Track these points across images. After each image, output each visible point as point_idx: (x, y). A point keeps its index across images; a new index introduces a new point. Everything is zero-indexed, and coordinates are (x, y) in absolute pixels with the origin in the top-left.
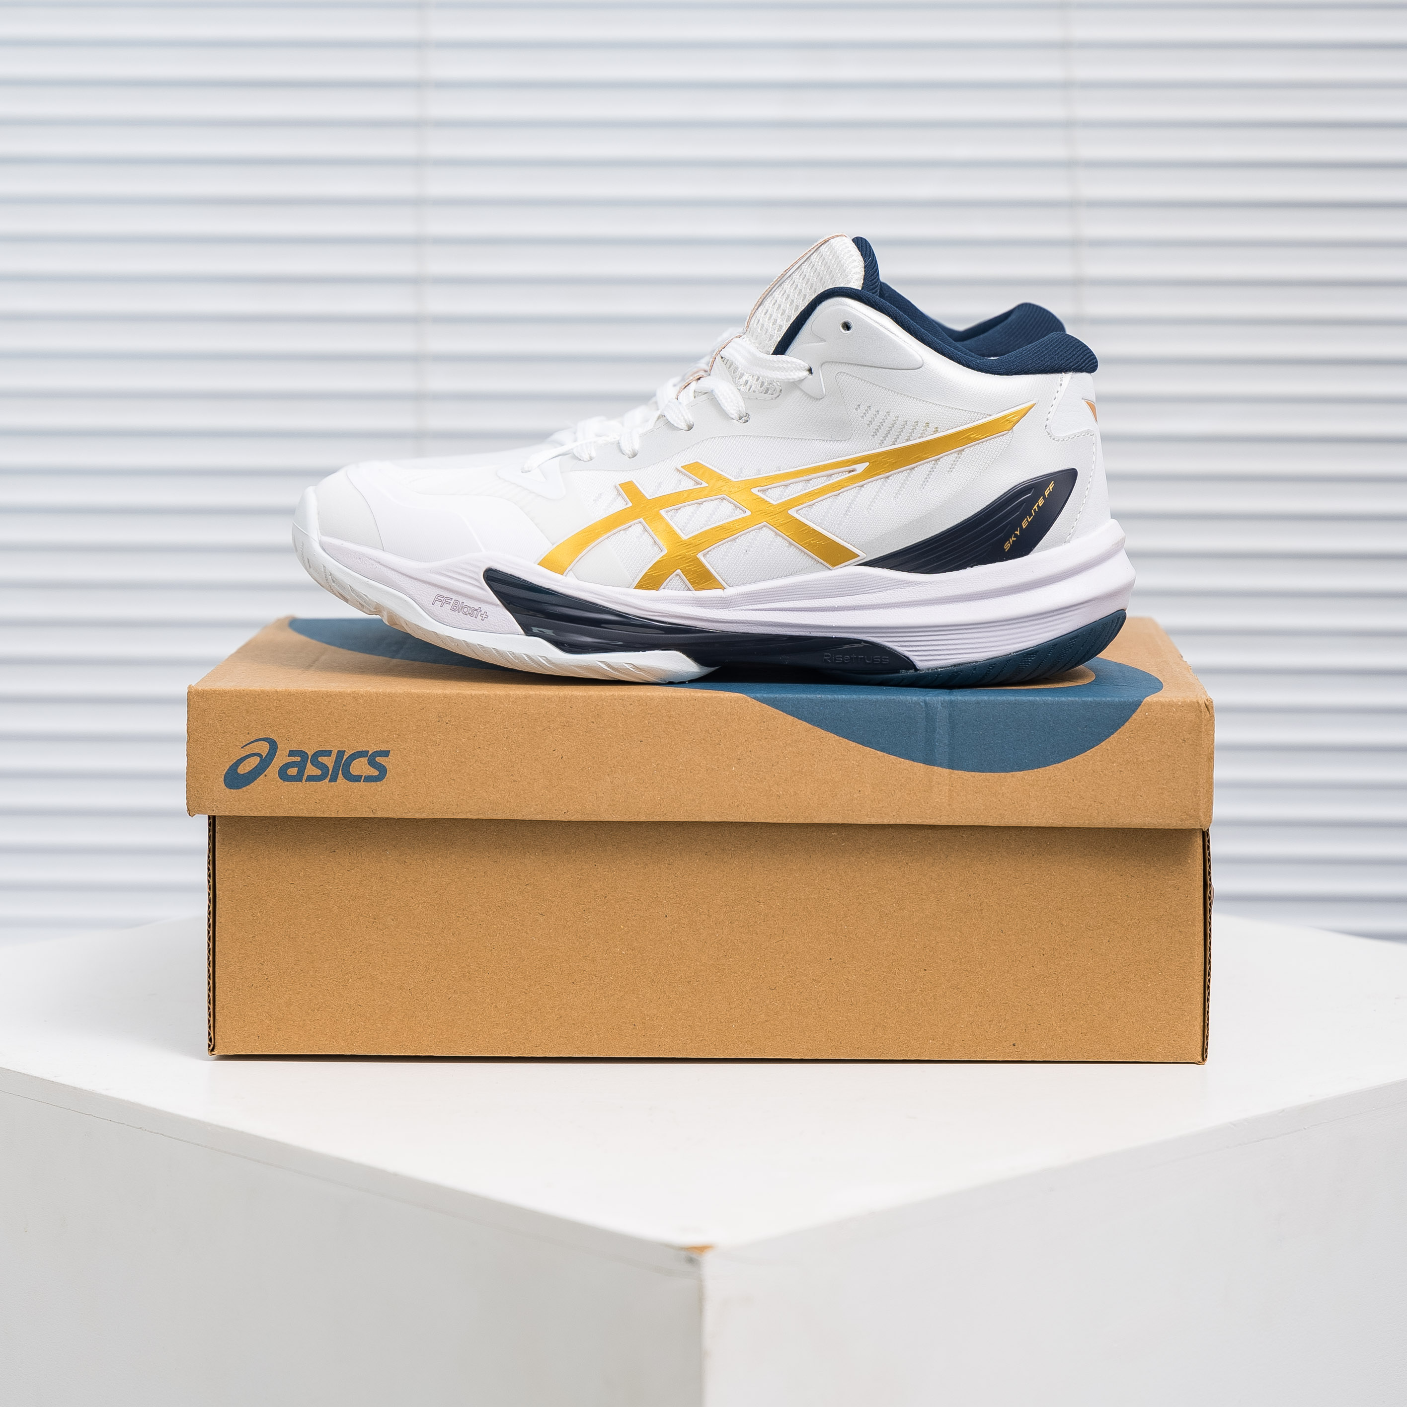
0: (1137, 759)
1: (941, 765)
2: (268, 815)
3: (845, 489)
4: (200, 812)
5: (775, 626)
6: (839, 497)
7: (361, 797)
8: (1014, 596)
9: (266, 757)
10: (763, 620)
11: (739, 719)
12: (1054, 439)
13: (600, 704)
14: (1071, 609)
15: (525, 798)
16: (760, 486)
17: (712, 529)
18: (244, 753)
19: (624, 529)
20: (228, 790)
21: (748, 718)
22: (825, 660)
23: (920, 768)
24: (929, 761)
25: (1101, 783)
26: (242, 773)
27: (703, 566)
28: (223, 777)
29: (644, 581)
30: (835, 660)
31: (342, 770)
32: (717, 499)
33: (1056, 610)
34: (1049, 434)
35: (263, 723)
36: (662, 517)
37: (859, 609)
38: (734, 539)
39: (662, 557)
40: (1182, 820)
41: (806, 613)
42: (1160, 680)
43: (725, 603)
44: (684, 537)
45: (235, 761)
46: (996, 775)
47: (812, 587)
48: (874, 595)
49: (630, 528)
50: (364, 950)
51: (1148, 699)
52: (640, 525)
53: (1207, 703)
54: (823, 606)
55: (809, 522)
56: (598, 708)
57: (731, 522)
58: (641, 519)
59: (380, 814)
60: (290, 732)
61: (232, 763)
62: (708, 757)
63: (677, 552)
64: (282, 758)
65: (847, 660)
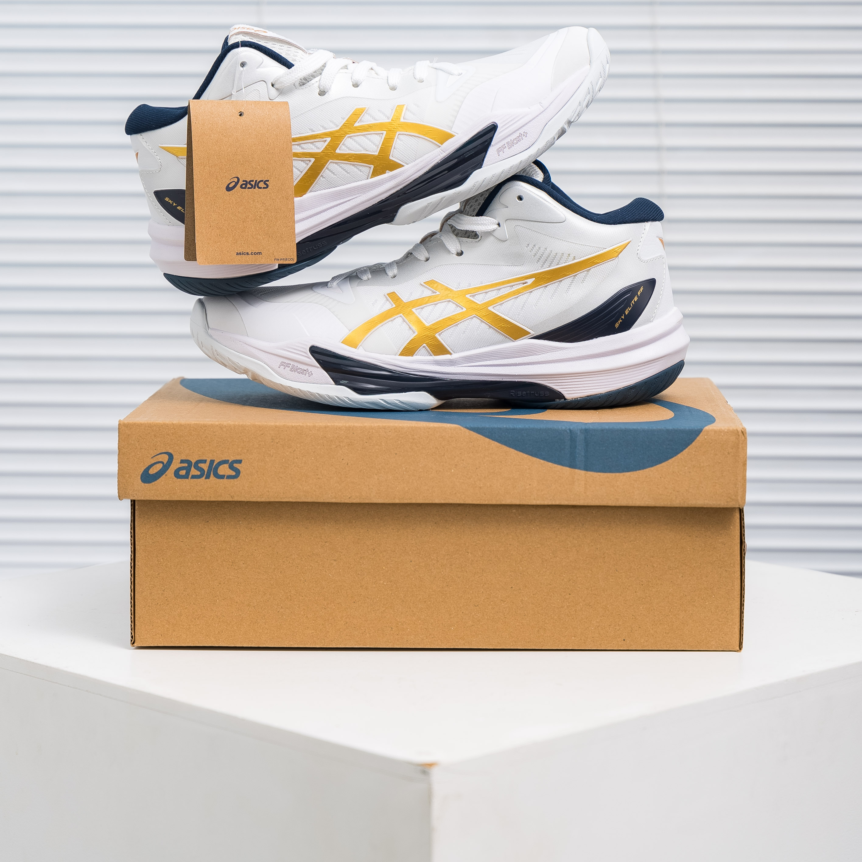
0: (700, 465)
1: (579, 468)
2: (168, 499)
3: (521, 294)
4: (126, 497)
5: (482, 375)
6: (518, 299)
7: (224, 488)
8: (622, 354)
9: (166, 463)
10: (475, 372)
11: (456, 441)
12: (642, 261)
13: (371, 431)
14: (655, 361)
15: (325, 489)
16: (471, 293)
17: (443, 319)
18: (153, 461)
19: (391, 321)
20: (143, 484)
21: (462, 440)
22: (511, 395)
23: (567, 470)
24: (572, 465)
25: (678, 479)
26: (152, 473)
27: (439, 341)
28: (140, 476)
29: (404, 351)
30: (517, 394)
31: (213, 472)
32: (445, 302)
33: (647, 362)
34: (639, 258)
35: (164, 443)
36: (414, 313)
37: (531, 364)
38: (457, 325)
39: (415, 337)
40: (727, 502)
41: (500, 367)
42: (714, 416)
43: (452, 363)
44: (427, 325)
45: (147, 466)
46: (613, 474)
47: (503, 352)
48: (540, 356)
49: (395, 320)
50: (227, 582)
51: (707, 428)
52: (400, 317)
53: (743, 430)
54: (509, 363)
55: (500, 314)
56: (370, 433)
57: (455, 315)
58: (401, 315)
59: (236, 499)
60: (181, 448)
61: (146, 467)
62: (437, 463)
63: (423, 333)
64: (176, 465)
65: (524, 394)
